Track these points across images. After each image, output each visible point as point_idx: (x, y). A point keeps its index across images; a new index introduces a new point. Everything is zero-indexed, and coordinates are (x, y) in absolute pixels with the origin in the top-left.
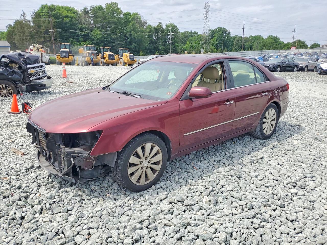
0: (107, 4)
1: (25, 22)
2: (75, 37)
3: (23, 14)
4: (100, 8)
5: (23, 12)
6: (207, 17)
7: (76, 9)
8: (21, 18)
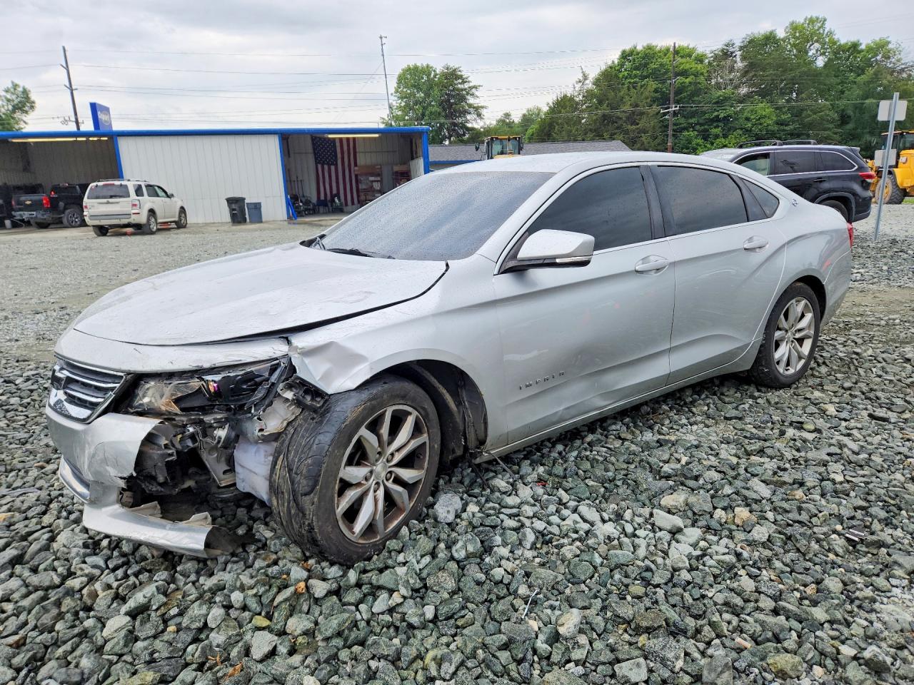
0: (792, 23)
1: (583, 97)
2: (698, 127)
3: (582, 78)
4: (770, 39)
5: (583, 71)
7: (700, 50)
8: (574, 88)
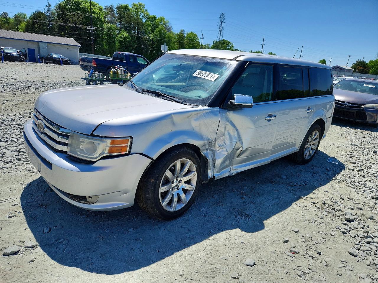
0: (134, 3)
3: (48, 5)
5: (48, 2)
6: (221, 29)
8: (44, 9)
